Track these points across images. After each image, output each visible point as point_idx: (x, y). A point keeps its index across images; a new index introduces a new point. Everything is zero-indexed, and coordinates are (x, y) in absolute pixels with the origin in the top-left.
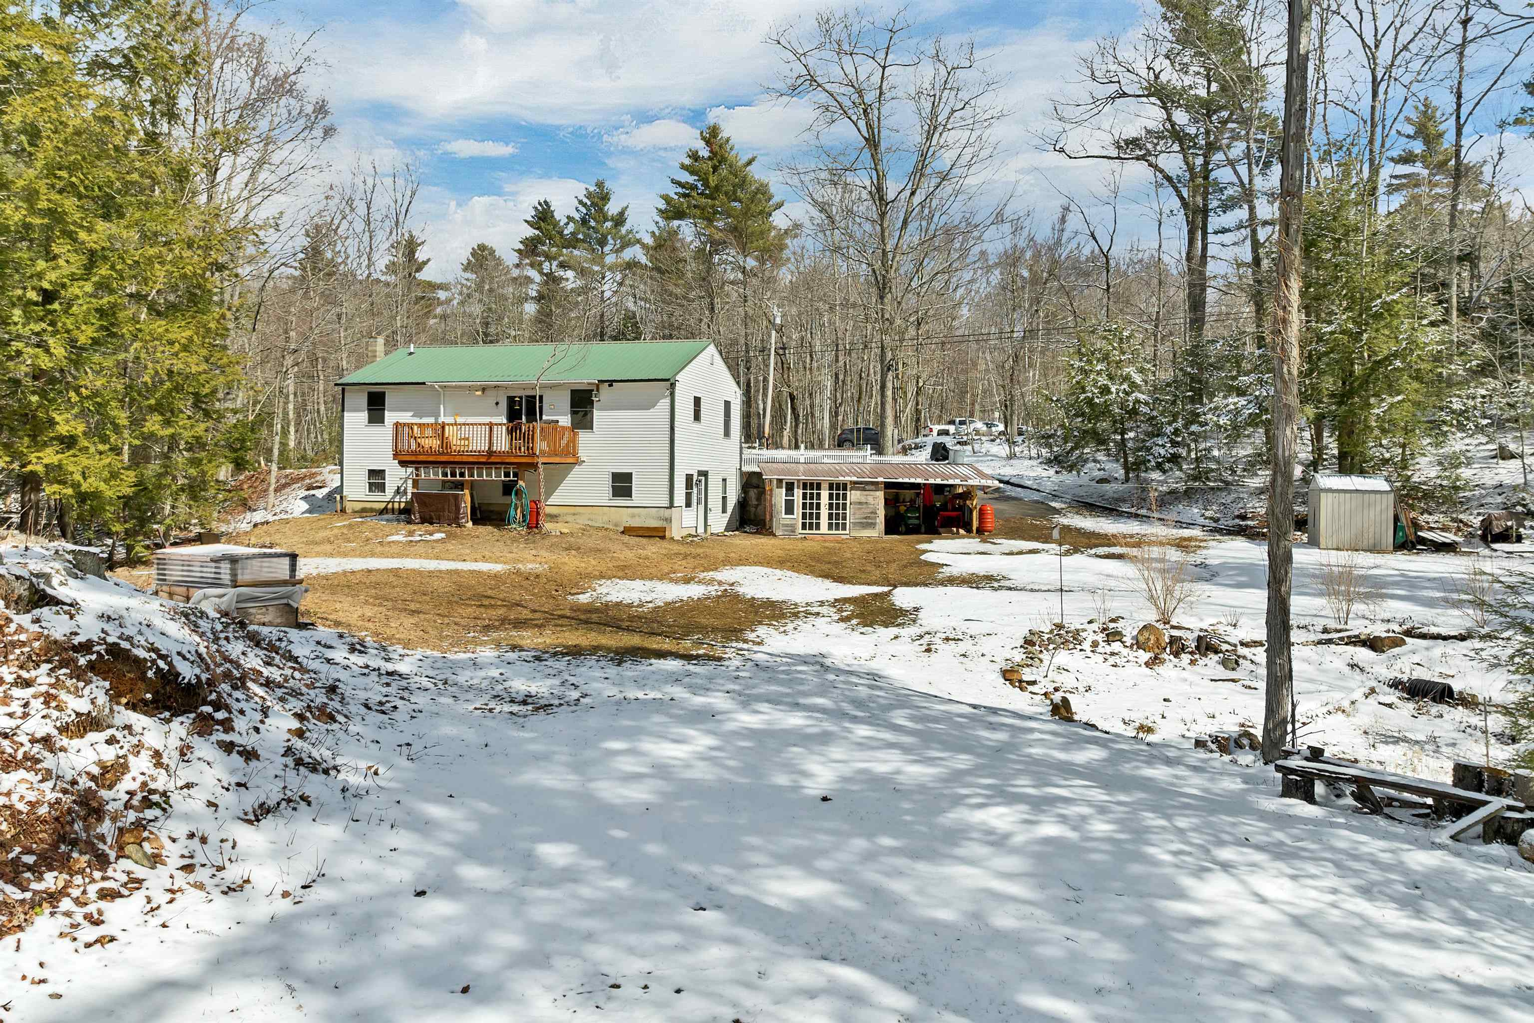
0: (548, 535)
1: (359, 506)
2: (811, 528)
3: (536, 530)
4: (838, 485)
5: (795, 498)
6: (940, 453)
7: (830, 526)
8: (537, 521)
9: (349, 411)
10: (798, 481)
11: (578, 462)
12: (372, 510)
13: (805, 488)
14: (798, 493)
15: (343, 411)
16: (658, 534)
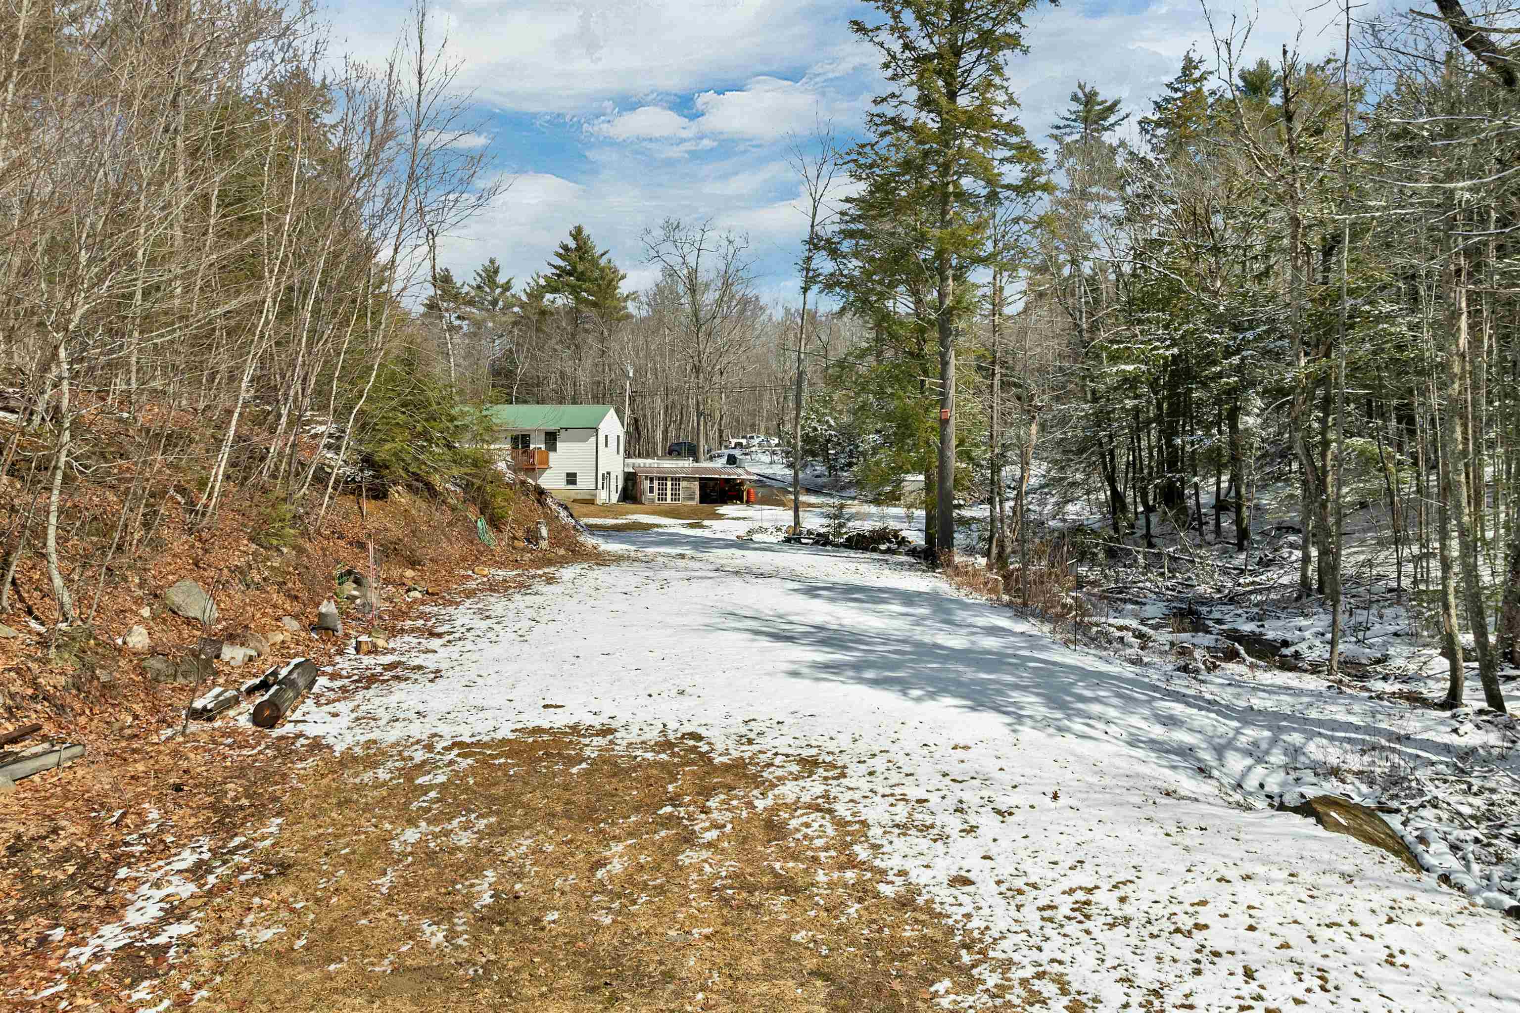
2: (662, 500)
4: (676, 479)
5: (654, 485)
6: (732, 460)
7: (672, 499)
10: (656, 476)
11: (549, 467)
13: (659, 480)
14: (656, 483)
16: (591, 502)
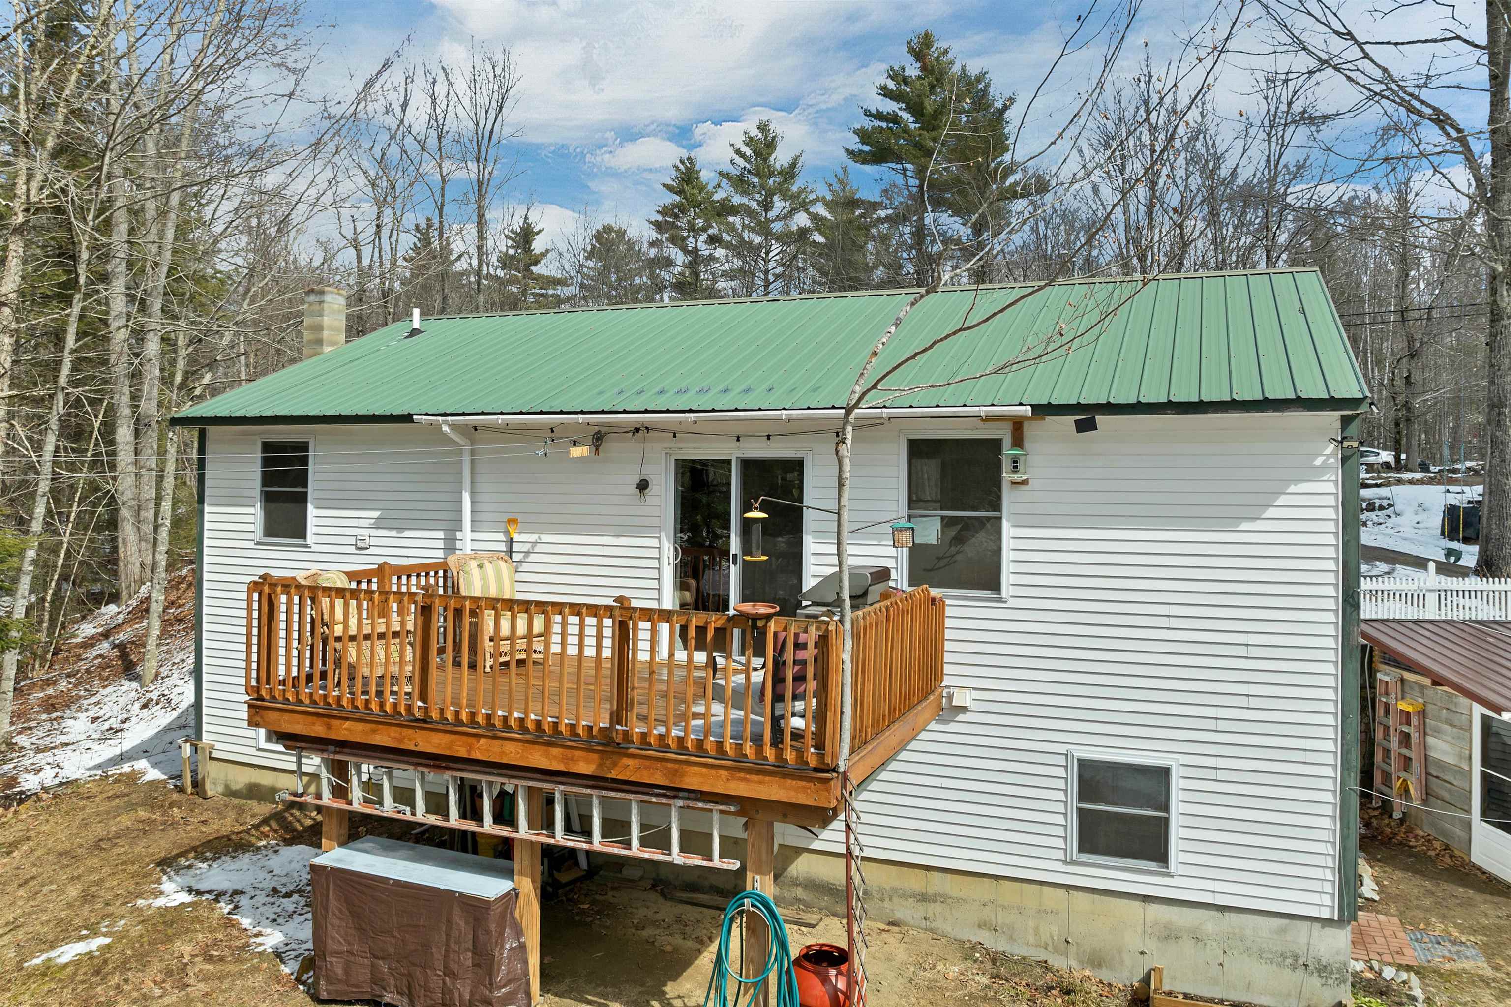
1: (241, 779)
9: (215, 502)
11: (943, 712)
15: (201, 501)
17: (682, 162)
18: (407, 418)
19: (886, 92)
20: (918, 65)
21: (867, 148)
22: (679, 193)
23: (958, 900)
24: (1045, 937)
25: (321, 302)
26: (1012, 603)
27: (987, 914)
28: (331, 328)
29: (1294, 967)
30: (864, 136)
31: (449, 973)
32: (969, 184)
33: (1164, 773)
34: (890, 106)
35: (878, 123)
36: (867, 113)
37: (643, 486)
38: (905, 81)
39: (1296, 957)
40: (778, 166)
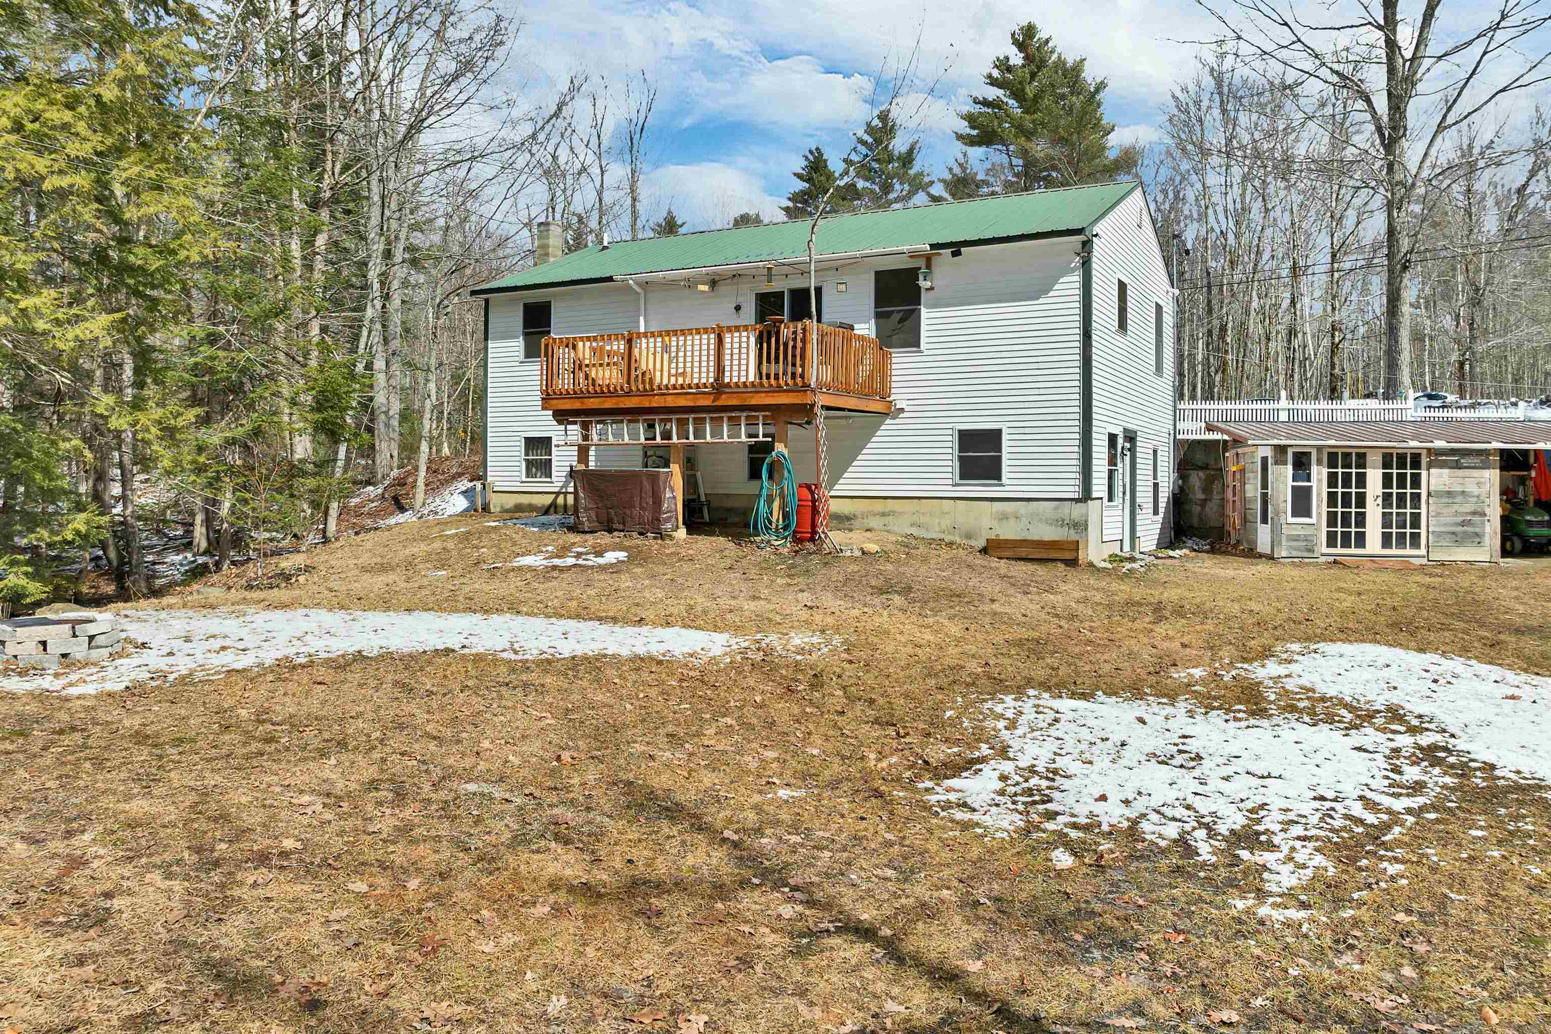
0: (836, 554)
1: (511, 501)
2: (1346, 543)
3: (810, 546)
4: (1402, 458)
5: (1314, 483)
7: (1386, 540)
8: (814, 526)
9: (495, 339)
10: (1319, 449)
11: (891, 412)
12: (531, 508)
13: (1332, 463)
14: (1319, 474)
15: (486, 339)
16: (1060, 554)
17: (811, 152)
18: (610, 279)
19: (993, 82)
20: (1022, 55)
21: (975, 132)
22: (807, 181)
23: (901, 513)
24: (944, 527)
25: (548, 230)
26: (926, 352)
27: (915, 518)
28: (554, 247)
29: (1062, 526)
30: (971, 119)
31: (642, 508)
32: (1060, 159)
33: (999, 432)
34: (993, 93)
35: (986, 109)
36: (976, 101)
37: (738, 308)
38: (1009, 69)
39: (1063, 520)
40: (896, 153)
